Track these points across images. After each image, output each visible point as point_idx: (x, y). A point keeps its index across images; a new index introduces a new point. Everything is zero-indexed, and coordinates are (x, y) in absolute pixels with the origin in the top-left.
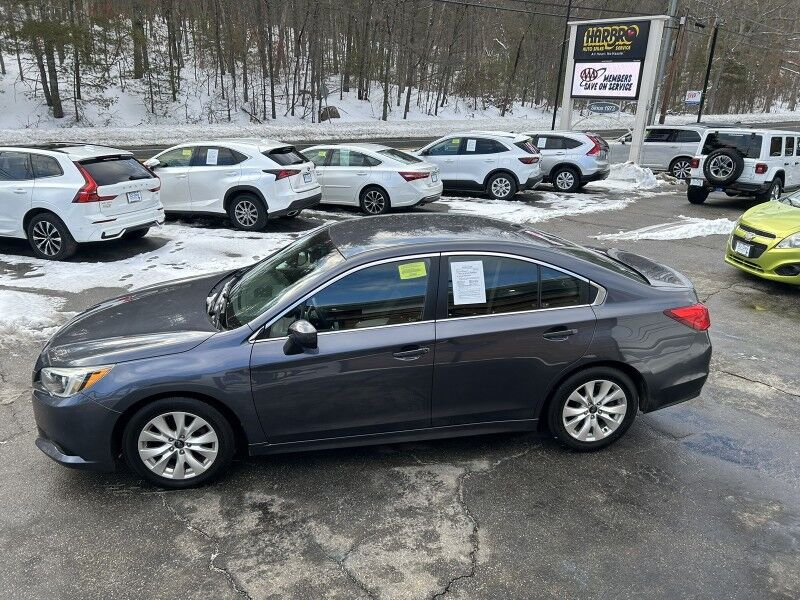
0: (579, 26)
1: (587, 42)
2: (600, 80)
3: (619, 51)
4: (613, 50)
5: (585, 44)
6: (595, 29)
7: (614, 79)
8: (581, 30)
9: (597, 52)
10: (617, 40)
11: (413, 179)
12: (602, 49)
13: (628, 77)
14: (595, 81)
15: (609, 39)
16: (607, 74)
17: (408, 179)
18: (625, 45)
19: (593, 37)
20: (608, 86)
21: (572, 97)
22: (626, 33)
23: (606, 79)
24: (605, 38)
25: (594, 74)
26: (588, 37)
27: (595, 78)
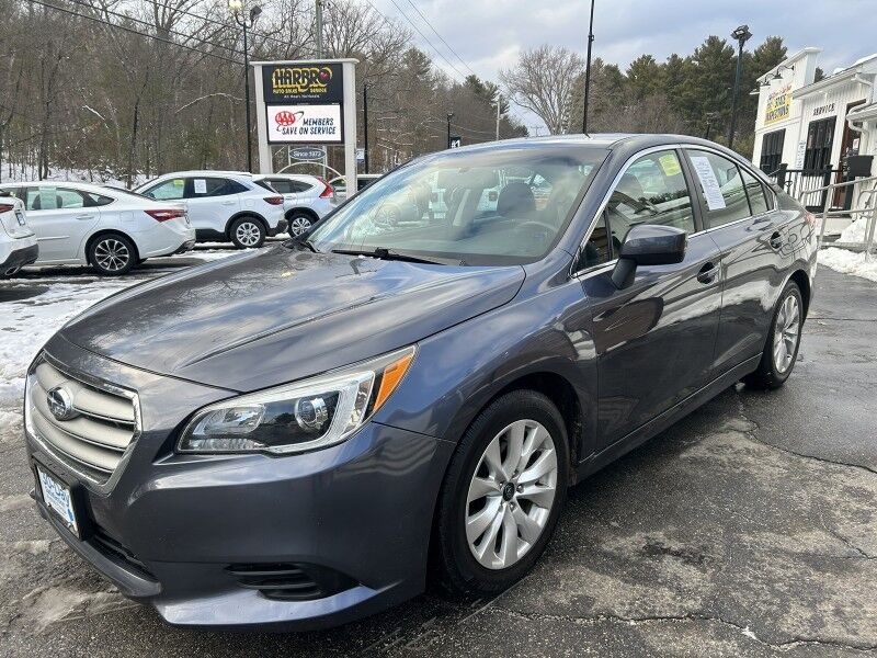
0: (264, 67)
1: (277, 83)
2: (298, 124)
3: (314, 94)
4: (308, 93)
5: (275, 86)
6: (283, 70)
7: (315, 123)
8: (267, 71)
9: (290, 94)
10: (310, 82)
11: (167, 218)
12: (295, 91)
13: (329, 121)
14: (294, 126)
15: (300, 80)
16: (306, 117)
17: (160, 219)
18: (319, 88)
19: (283, 78)
20: (309, 131)
21: (269, 143)
22: (318, 75)
23: (305, 123)
24: (296, 80)
25: (291, 119)
26: (277, 79)
27: (293, 122)
